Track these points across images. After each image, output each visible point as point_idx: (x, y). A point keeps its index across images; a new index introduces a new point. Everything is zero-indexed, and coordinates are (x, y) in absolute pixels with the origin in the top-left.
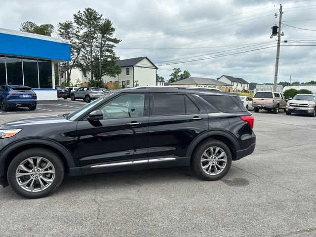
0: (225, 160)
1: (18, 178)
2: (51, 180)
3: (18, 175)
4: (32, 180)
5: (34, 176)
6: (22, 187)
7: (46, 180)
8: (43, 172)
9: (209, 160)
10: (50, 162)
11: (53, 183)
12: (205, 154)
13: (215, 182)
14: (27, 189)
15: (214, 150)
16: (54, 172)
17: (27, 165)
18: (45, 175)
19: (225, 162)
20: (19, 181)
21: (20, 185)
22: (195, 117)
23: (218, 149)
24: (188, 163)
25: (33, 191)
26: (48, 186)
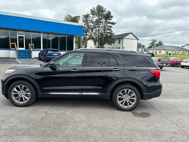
0: (135, 99)
1: (13, 95)
2: (28, 98)
3: (13, 93)
4: (19, 97)
5: (21, 95)
6: (14, 100)
7: (26, 98)
8: (25, 93)
9: (123, 97)
10: (28, 88)
11: (29, 100)
12: (120, 93)
13: (126, 112)
14: (16, 101)
15: (127, 91)
16: (30, 94)
17: (18, 89)
18: (26, 95)
19: (135, 100)
20: (13, 97)
21: (13, 98)
22: (114, 69)
23: (130, 91)
24: (108, 98)
25: (20, 103)
26: (27, 101)
